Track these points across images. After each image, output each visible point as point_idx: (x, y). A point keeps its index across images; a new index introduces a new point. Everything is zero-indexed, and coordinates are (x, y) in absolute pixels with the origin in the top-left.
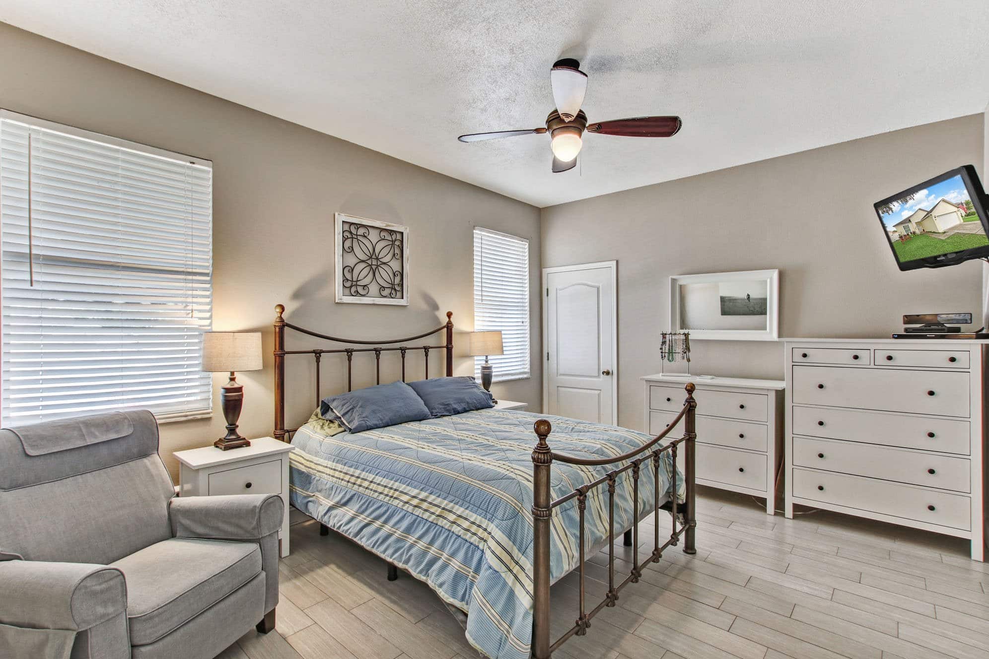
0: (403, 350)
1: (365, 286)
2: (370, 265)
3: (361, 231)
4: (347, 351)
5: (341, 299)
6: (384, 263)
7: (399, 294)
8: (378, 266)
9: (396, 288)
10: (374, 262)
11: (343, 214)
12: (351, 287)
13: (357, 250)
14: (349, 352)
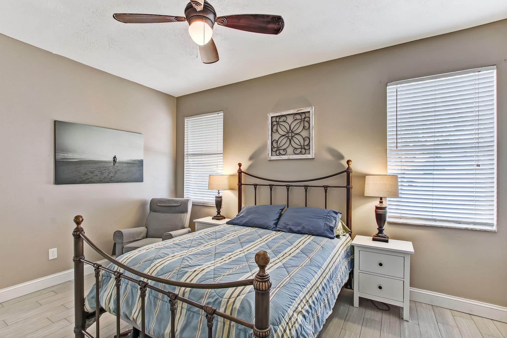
0: (306, 187)
1: (284, 149)
2: (287, 137)
3: (282, 119)
4: (270, 185)
5: (270, 158)
6: (297, 134)
7: (307, 151)
8: (292, 137)
9: (305, 148)
10: (290, 135)
11: (271, 113)
12: (276, 151)
13: (280, 130)
14: (271, 186)
